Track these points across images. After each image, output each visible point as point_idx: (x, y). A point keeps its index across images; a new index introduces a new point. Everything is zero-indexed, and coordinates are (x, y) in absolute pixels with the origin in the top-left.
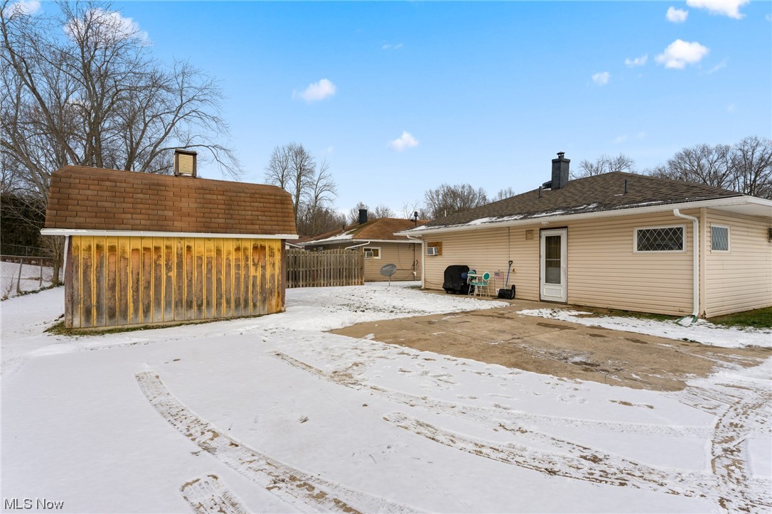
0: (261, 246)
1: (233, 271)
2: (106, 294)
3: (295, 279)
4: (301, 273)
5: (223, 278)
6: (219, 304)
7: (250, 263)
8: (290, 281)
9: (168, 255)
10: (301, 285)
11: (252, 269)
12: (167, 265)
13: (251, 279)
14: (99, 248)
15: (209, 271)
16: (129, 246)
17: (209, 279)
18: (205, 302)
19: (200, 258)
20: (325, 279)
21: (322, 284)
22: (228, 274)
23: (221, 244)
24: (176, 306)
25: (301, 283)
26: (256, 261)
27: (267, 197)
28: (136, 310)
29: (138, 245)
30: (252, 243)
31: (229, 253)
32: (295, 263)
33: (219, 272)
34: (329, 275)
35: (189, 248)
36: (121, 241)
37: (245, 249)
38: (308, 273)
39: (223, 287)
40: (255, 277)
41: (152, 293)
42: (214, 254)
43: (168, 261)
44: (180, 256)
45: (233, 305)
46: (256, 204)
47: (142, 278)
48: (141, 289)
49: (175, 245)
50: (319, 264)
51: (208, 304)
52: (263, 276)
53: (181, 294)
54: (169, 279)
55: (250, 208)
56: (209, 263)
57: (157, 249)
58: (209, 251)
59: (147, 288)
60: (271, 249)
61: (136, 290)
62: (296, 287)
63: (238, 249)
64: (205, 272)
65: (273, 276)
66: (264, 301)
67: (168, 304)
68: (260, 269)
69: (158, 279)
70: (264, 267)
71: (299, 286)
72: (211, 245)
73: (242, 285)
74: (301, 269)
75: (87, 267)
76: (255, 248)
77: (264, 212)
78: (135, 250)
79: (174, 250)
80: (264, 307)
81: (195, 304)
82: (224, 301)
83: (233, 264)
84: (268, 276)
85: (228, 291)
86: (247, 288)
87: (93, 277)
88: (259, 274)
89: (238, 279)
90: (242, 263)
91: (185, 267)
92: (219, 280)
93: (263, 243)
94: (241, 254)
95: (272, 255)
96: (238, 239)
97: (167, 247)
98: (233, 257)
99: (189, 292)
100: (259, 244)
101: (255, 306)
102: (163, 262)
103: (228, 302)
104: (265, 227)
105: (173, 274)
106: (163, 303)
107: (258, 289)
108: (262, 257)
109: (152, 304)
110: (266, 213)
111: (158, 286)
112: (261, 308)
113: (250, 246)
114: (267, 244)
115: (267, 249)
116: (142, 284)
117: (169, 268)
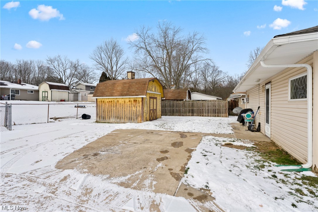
0: (136, 100)
1: (128, 108)
2: (102, 113)
3: (193, 113)
4: (195, 110)
5: (126, 110)
6: (125, 118)
7: (133, 106)
8: (190, 113)
9: (114, 103)
10: (195, 115)
11: (133, 107)
12: (113, 106)
13: (133, 111)
14: (101, 101)
15: (123, 108)
16: (106, 101)
17: (122, 110)
18: (121, 117)
19: (120, 104)
20: (206, 113)
21: (205, 115)
22: (127, 109)
23: (125, 99)
24: (115, 118)
25: (195, 114)
26: (134, 105)
27: (141, 83)
28: (108, 118)
29: (108, 100)
30: (133, 99)
31: (127, 103)
32: (193, 106)
33: (125, 108)
34: (208, 111)
35: (118, 101)
36: (105, 99)
37: (132, 101)
38: (198, 110)
39: (126, 113)
40: (134, 110)
41: (110, 114)
42: (123, 103)
43: (114, 105)
44: (116, 103)
45: (128, 119)
46: (137, 86)
47: (109, 109)
48: (109, 112)
49: (115, 100)
50: (203, 107)
51: (122, 118)
52: (136, 110)
53: (116, 114)
54: (114, 109)
55: (134, 88)
56: (122, 105)
57: (112, 101)
58: (123, 102)
59: (110, 112)
60: (139, 101)
61: (108, 113)
62: (193, 116)
63: (129, 101)
64: (121, 108)
65: (139, 110)
66: (137, 118)
67: (114, 117)
68: (135, 108)
69: (112, 110)
70: (136, 107)
71: (194, 116)
72: (123, 100)
73: (131, 113)
74: (195, 109)
75: (100, 106)
76: (134, 101)
77: (138, 88)
78: (108, 102)
79: (115, 102)
80: (136, 120)
81: (119, 117)
82: (126, 117)
83: (128, 106)
84: (138, 110)
85: (127, 114)
86: (132, 114)
87: (100, 109)
88: (135, 109)
89: (129, 110)
90: (131, 106)
91: (117, 107)
92: (125, 111)
93: (136, 99)
94: (130, 102)
95: (139, 103)
96: (130, 98)
97: (114, 101)
98: (128, 104)
99: (118, 114)
100: (135, 99)
101: (134, 120)
102: (113, 105)
103: (127, 118)
104: (137, 94)
105: (115, 108)
106: (113, 117)
107: (135, 114)
108: (136, 104)
109: (110, 116)
110: (139, 89)
111: (112, 112)
112: (136, 121)
113: (132, 100)
114: (137, 99)
115: (138, 101)
116: (109, 111)
117: (114, 107)
